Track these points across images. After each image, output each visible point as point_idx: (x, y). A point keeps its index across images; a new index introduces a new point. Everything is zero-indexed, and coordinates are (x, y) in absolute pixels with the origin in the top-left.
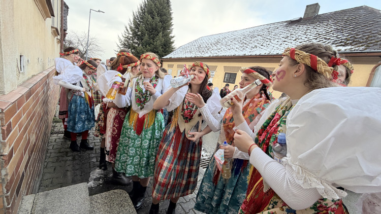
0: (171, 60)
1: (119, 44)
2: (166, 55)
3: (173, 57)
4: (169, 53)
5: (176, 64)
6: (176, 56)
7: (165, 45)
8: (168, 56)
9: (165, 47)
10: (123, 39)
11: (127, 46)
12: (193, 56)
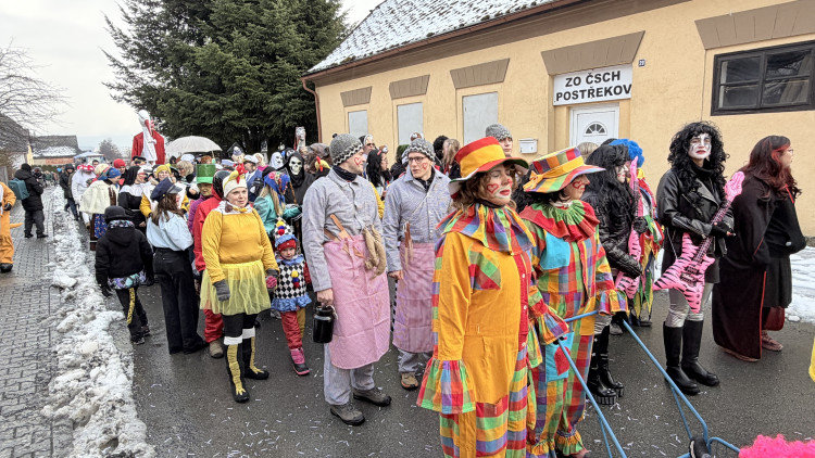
0: (353, 68)
1: (118, 53)
2: (322, 57)
3: (359, 53)
4: (333, 46)
5: (380, 83)
6: (374, 48)
7: (308, 20)
8: (336, 58)
9: (309, 28)
10: (130, 31)
11: (152, 56)
12: (471, 18)
